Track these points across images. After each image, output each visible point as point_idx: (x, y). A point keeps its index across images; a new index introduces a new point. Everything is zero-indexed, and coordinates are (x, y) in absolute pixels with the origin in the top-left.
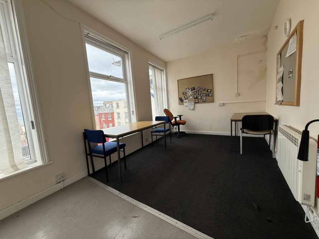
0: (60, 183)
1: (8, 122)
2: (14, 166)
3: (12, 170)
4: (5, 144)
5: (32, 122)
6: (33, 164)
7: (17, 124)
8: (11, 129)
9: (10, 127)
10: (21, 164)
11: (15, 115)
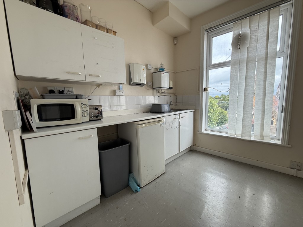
0: (293, 170)
1: (266, 104)
2: (262, 136)
3: (259, 138)
4: (260, 119)
5: (283, 106)
6: (275, 141)
7: (271, 106)
8: (266, 110)
9: (266, 108)
10: (267, 136)
11: (271, 99)
